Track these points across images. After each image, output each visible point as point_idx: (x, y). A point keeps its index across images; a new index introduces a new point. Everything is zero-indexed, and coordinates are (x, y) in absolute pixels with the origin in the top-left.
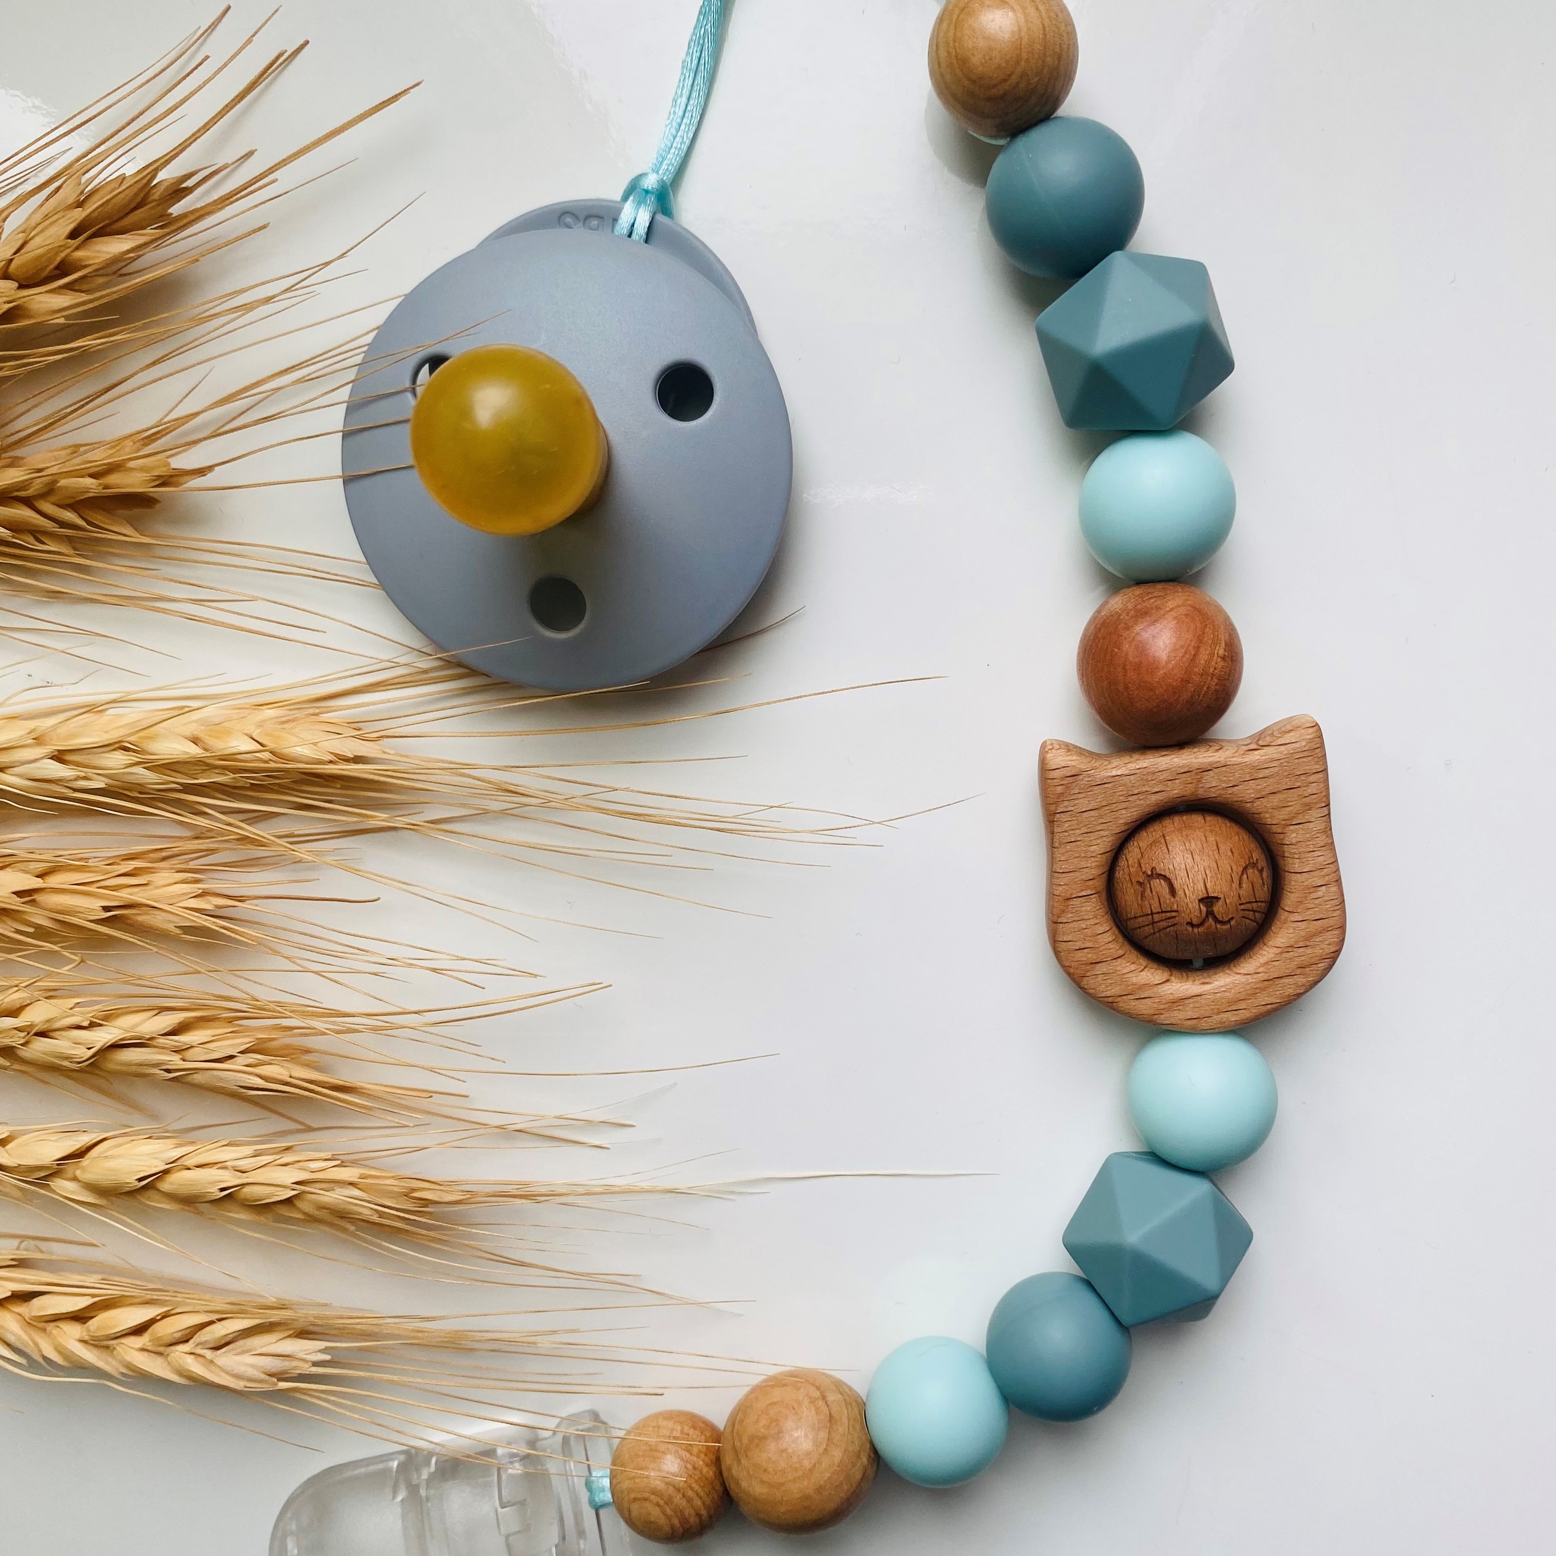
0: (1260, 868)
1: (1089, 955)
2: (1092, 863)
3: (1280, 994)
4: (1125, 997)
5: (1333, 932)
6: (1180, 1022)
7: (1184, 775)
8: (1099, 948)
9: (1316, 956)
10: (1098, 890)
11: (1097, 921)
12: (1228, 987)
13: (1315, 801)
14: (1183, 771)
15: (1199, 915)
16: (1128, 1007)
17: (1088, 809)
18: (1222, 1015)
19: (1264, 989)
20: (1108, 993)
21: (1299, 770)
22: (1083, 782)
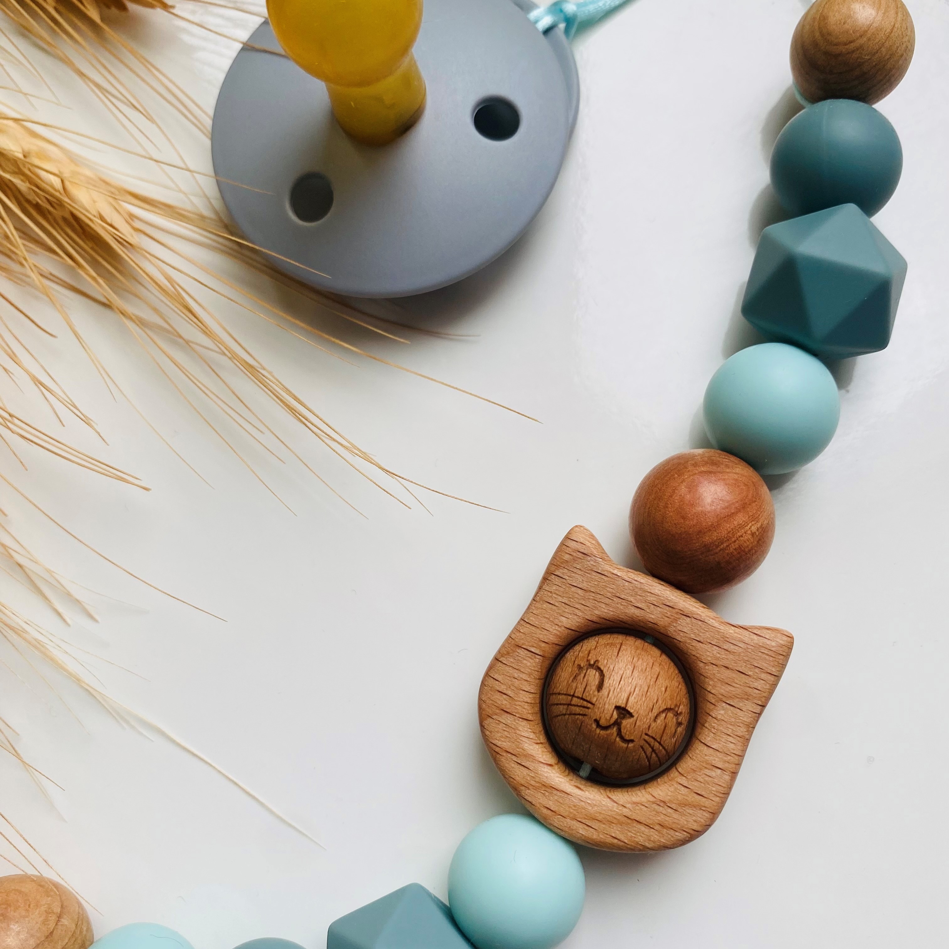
0: (680, 720)
1: (505, 702)
2: (554, 630)
3: (631, 837)
4: (509, 755)
5: (705, 814)
6: (538, 805)
7: (667, 608)
8: (517, 701)
9: (678, 824)
10: (546, 655)
11: (528, 679)
12: (594, 802)
13: (755, 695)
14: (668, 604)
15: (608, 718)
16: (507, 765)
17: (579, 586)
18: (574, 822)
19: (621, 823)
20: (499, 743)
21: (758, 663)
22: (588, 563)
